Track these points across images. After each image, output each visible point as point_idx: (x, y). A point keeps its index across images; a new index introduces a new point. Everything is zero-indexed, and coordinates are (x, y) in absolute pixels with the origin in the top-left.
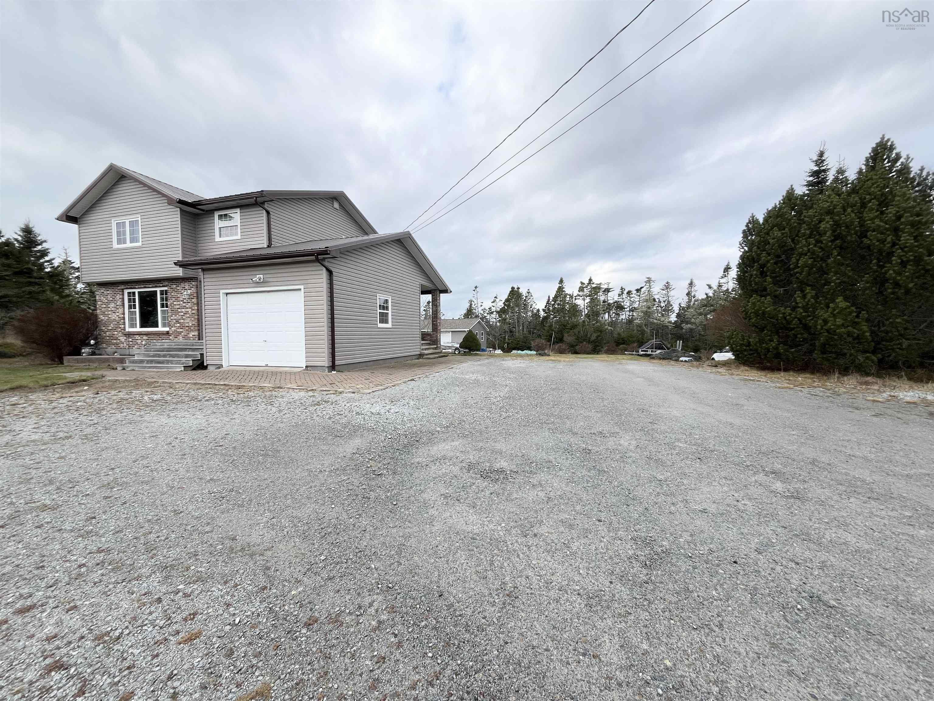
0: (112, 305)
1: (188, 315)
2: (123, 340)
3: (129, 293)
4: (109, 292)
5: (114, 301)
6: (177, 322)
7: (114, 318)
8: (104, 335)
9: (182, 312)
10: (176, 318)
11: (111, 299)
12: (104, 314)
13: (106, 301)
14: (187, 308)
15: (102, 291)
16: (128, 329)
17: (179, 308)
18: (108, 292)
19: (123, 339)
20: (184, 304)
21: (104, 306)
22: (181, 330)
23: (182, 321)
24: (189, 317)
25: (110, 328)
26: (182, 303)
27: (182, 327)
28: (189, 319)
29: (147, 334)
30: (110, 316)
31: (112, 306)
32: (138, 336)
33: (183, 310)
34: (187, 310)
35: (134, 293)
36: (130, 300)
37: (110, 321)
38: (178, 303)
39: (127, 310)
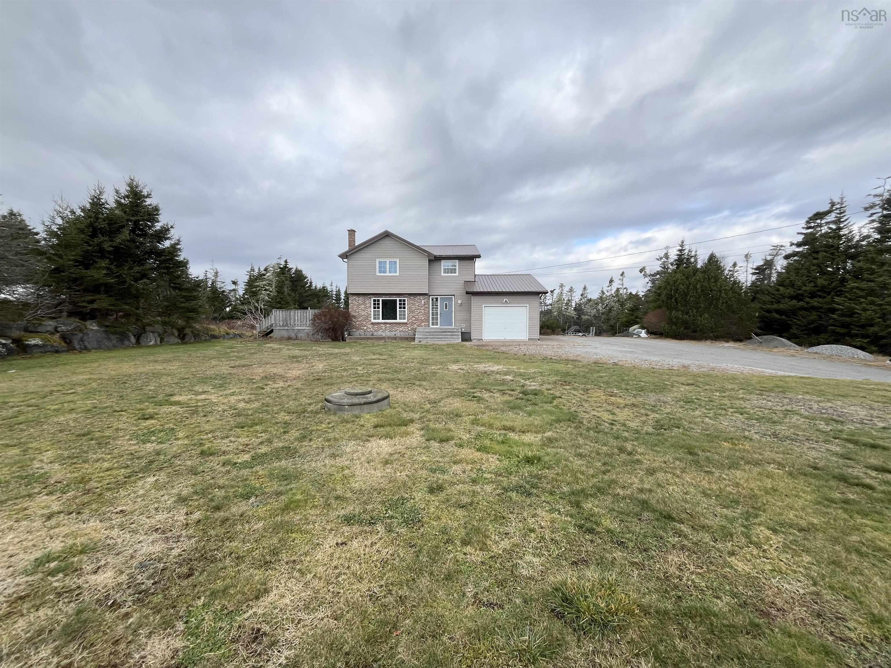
0: (362, 306)
1: (422, 314)
3: (374, 301)
4: (361, 299)
5: (364, 303)
6: (413, 317)
7: (364, 314)
8: (355, 324)
10: (412, 315)
11: (362, 303)
12: (355, 311)
13: (357, 304)
15: (355, 298)
16: (373, 321)
17: (415, 310)
18: (359, 299)
19: (370, 326)
20: (419, 308)
21: (357, 307)
22: (416, 322)
23: (417, 317)
25: (360, 320)
26: (417, 307)
27: (417, 319)
28: (422, 316)
29: (389, 324)
30: (360, 313)
32: (382, 325)
33: (418, 311)
34: (421, 311)
35: (378, 301)
36: (374, 304)
37: (360, 316)
38: (415, 307)
39: (372, 309)
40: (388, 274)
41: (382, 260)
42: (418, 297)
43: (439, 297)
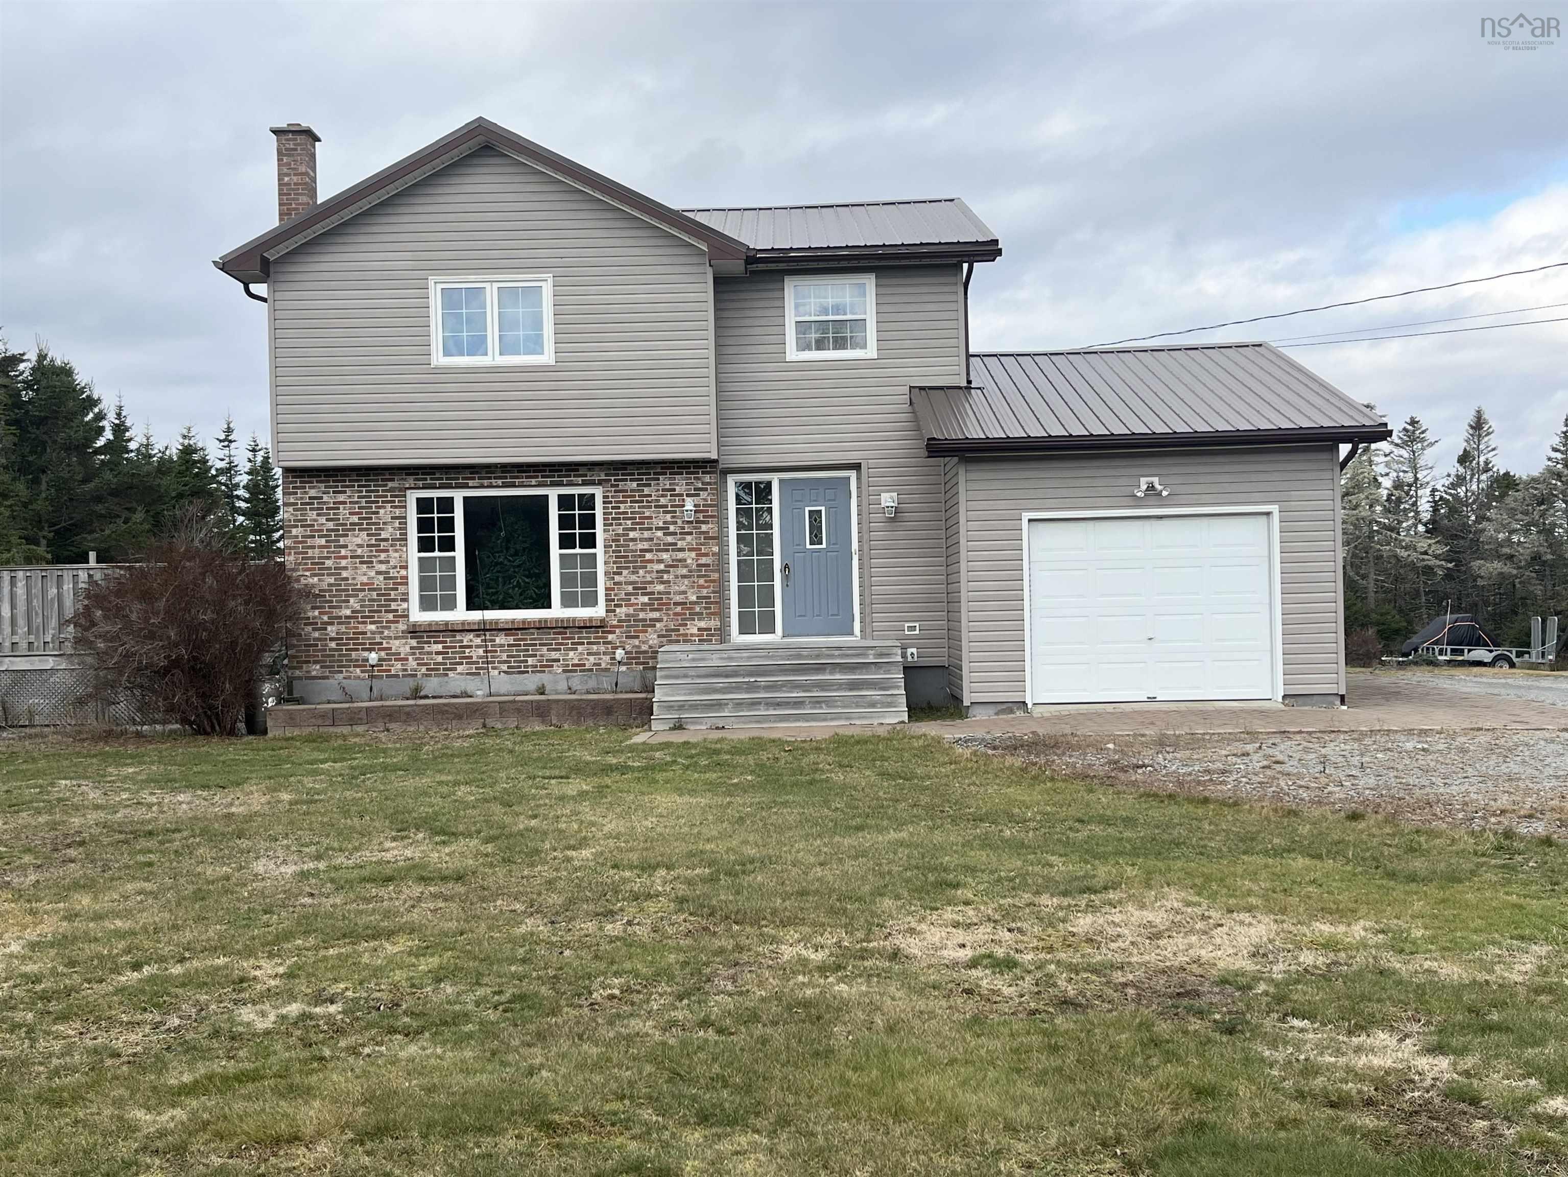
0: (357, 540)
1: (684, 571)
2: (405, 650)
3: (424, 505)
4: (347, 498)
5: (367, 523)
6: (640, 589)
7: (365, 579)
8: (316, 634)
9: (660, 561)
10: (633, 578)
11: (355, 519)
12: (319, 567)
13: (331, 525)
14: (681, 550)
15: (313, 493)
16: (418, 616)
17: (650, 551)
18: (341, 498)
19: (402, 646)
20: (670, 539)
21: (323, 541)
22: (656, 615)
23: (661, 588)
24: (684, 577)
25: (348, 612)
26: (660, 534)
27: (658, 603)
28: (686, 582)
29: (510, 629)
30: (345, 574)
31: (359, 541)
32: (471, 636)
33: (665, 556)
34: (680, 555)
35: (447, 505)
36: (424, 525)
37: (344, 591)
38: (646, 534)
39: (413, 554)
40: (493, 358)
41: (463, 282)
42: (665, 482)
43: (775, 479)
